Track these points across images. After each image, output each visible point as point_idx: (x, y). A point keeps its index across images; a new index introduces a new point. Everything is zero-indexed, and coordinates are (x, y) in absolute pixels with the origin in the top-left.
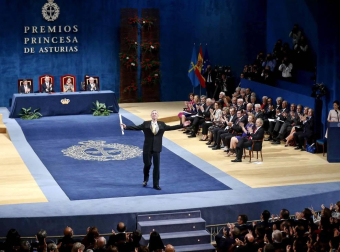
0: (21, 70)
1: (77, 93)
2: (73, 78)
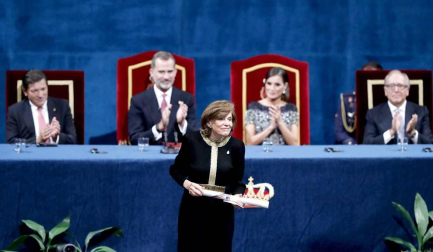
0: (23, 21)
1: (317, 152)
2: (297, 72)
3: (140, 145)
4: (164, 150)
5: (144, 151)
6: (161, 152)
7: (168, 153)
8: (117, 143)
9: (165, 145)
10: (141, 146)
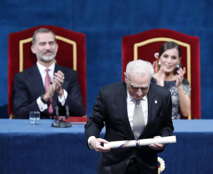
2: (188, 46)
3: (31, 118)
4: (55, 124)
5: (36, 124)
6: (53, 126)
7: (59, 127)
8: (8, 118)
9: (57, 119)
10: (33, 120)
